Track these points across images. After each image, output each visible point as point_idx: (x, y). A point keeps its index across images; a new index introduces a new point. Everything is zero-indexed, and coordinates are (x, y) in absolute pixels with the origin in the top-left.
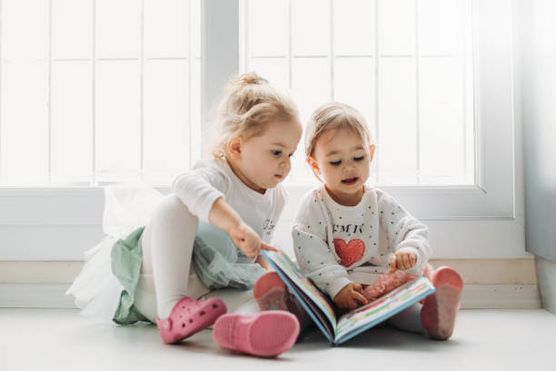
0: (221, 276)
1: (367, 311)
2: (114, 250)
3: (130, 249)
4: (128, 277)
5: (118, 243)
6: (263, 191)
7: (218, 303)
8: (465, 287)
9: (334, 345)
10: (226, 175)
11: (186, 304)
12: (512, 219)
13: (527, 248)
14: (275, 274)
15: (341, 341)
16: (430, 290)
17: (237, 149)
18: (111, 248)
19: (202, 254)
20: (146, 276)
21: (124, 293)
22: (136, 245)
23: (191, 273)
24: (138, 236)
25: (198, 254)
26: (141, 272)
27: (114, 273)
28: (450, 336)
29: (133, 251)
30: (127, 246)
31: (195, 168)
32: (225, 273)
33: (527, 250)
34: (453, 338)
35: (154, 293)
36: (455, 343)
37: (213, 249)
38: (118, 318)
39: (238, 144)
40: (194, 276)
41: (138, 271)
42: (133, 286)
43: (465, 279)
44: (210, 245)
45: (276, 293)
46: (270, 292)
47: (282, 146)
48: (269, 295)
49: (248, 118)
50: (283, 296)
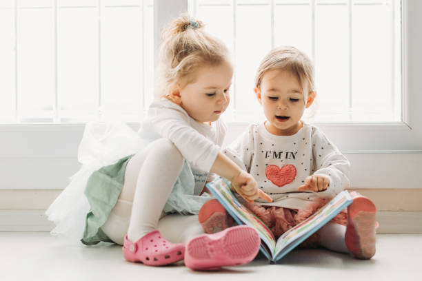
5: (100, 171)
21: (90, 215)
26: (119, 197)
30: (108, 175)
38: (86, 239)
41: (117, 197)
45: (218, 218)
46: (212, 217)
47: (214, 88)
48: (212, 220)
49: (180, 71)
50: (224, 220)
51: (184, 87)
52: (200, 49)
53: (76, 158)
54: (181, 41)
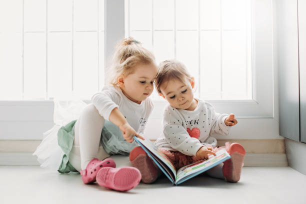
0: (114, 148)
1: (193, 167)
2: (59, 132)
3: (68, 132)
4: (67, 146)
5: (61, 128)
6: (139, 103)
7: (110, 162)
8: (246, 155)
9: (175, 185)
10: (119, 94)
11: (94, 162)
12: (273, 118)
13: (280, 134)
14: (140, 147)
15: (179, 183)
16: (228, 157)
17: (122, 81)
18: (57, 132)
19: (106, 136)
20: (76, 146)
21: (65, 156)
22: (71, 130)
23: (100, 146)
24: (73, 125)
25: (103, 136)
26: (74, 144)
27: (59, 144)
28: (238, 181)
29: (69, 133)
30: (66, 130)
31: (103, 90)
32: (117, 146)
33: (280, 135)
34: (240, 181)
35: (80, 156)
36: (241, 184)
37: (111, 132)
38: (61, 170)
39: (122, 79)
40: (101, 147)
41: (72, 144)
42: (69, 152)
43: (246, 150)
44: (110, 131)
45: (141, 158)
46: (138, 157)
47: (145, 78)
48: (137, 159)
49: (125, 65)
50: (145, 159)
51: (126, 76)
52: (139, 53)
53: (53, 121)
54: (127, 49)
